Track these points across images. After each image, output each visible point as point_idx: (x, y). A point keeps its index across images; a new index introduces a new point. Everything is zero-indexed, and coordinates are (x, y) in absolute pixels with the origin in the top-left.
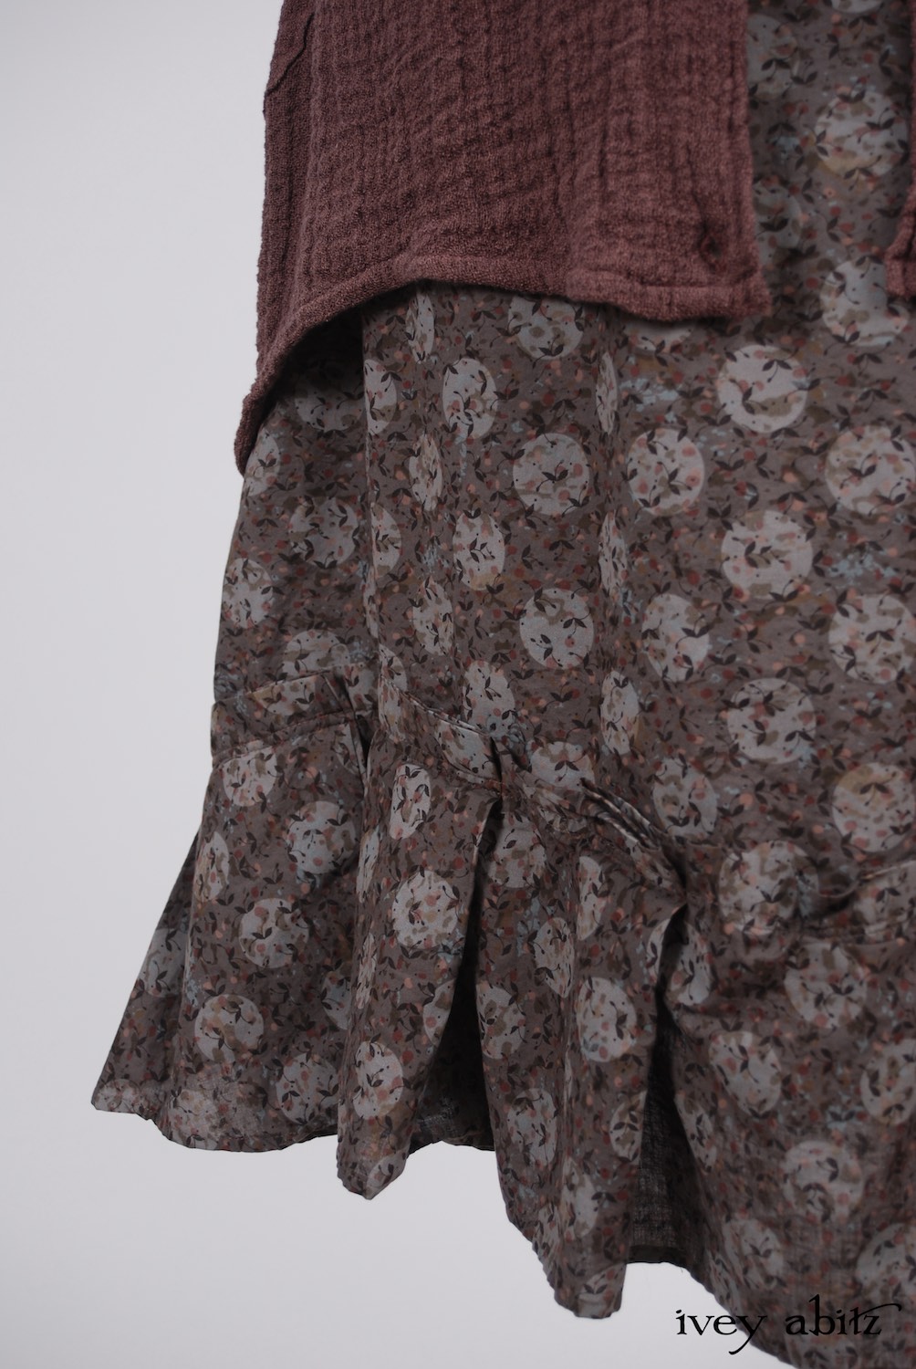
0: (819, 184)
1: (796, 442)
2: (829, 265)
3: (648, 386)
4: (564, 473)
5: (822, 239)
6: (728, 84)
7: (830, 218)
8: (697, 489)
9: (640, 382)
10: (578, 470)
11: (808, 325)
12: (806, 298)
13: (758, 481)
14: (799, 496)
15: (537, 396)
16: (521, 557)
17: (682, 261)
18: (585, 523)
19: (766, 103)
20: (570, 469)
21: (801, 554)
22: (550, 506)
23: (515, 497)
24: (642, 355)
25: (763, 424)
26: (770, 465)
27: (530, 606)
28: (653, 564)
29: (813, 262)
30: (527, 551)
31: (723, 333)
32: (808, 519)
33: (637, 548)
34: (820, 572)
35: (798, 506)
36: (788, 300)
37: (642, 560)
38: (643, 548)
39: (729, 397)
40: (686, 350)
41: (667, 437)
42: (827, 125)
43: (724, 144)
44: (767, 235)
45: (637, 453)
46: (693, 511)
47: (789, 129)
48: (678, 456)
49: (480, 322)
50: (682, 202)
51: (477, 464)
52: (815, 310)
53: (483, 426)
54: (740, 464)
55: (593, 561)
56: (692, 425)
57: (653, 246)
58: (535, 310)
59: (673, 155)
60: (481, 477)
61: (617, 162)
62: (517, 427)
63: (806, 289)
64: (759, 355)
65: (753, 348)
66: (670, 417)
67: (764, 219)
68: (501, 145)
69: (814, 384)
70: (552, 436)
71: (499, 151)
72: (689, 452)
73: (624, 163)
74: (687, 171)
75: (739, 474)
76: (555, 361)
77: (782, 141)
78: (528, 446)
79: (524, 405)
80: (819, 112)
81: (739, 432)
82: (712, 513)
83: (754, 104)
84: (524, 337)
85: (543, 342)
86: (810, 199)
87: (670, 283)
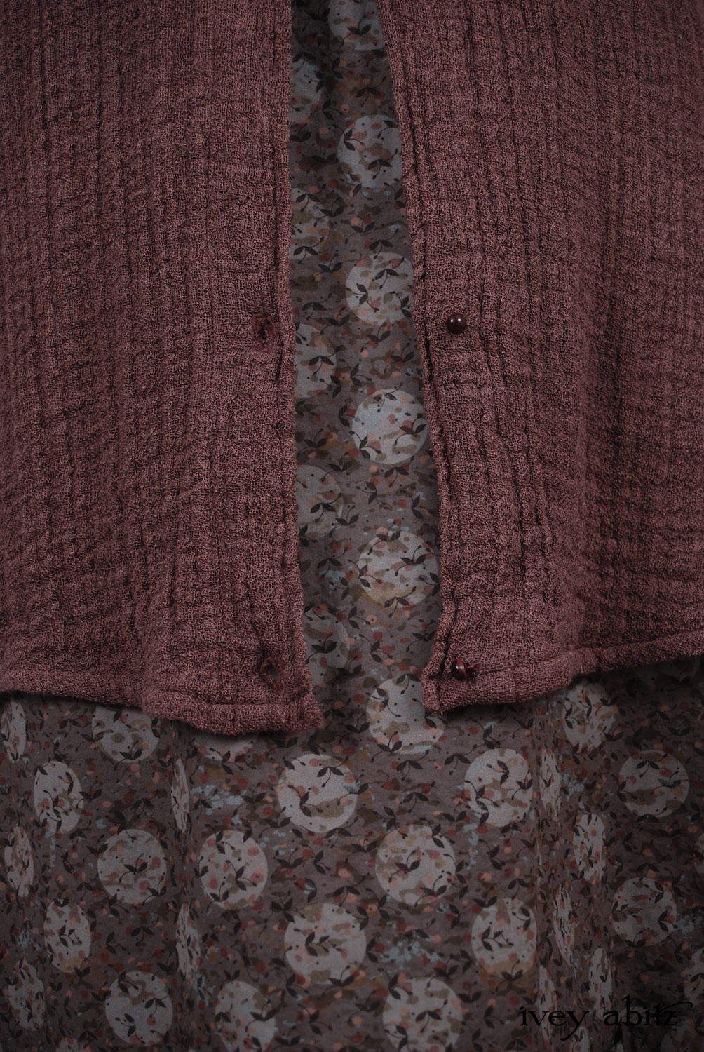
0: (362, 612)
1: (348, 841)
2: (373, 683)
3: (216, 792)
4: (144, 866)
5: (366, 660)
6: (281, 528)
7: (373, 641)
8: (261, 885)
9: (209, 789)
10: (156, 864)
11: (356, 736)
12: (354, 712)
13: (316, 877)
14: (352, 890)
15: (118, 796)
16: (105, 941)
17: (244, 682)
18: (163, 911)
19: (315, 541)
20: (150, 862)
21: (356, 942)
22: (132, 896)
23: (99, 888)
24: (210, 764)
25: (320, 825)
26: (327, 861)
27: (114, 987)
28: (224, 952)
29: (360, 680)
30: (111, 937)
31: (281, 745)
32: (361, 910)
33: (209, 938)
34: (373, 958)
35: (352, 898)
36: (338, 713)
37: (214, 949)
38: (215, 938)
39: (288, 801)
40: (249, 760)
41: (234, 838)
42: (368, 560)
43: (278, 580)
44: (318, 656)
45: (208, 851)
46: (259, 905)
47: (336, 564)
48: (244, 855)
49: (67, 729)
50: (242, 630)
51: (65, 857)
52: (362, 722)
53: (70, 822)
54: (299, 861)
55: (171, 946)
56: (256, 827)
57: (217, 669)
58: (116, 718)
59: (233, 590)
60: (68, 869)
61: (185, 595)
62: (100, 824)
63: (354, 704)
64: (313, 762)
65: (308, 757)
66: (236, 820)
67: (316, 642)
68: (84, 573)
69: (364, 788)
70: (132, 832)
71: (83, 579)
72: (253, 852)
73: (191, 595)
74: (246, 603)
75: (298, 871)
76: (134, 765)
77: (330, 574)
78: (111, 841)
79: (107, 804)
80: (361, 550)
81: (297, 833)
82: (275, 906)
83: (304, 543)
84: (107, 743)
85: (124, 747)
86: (355, 625)
87: (233, 702)
